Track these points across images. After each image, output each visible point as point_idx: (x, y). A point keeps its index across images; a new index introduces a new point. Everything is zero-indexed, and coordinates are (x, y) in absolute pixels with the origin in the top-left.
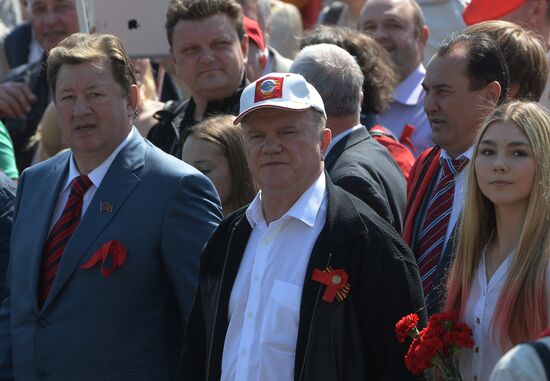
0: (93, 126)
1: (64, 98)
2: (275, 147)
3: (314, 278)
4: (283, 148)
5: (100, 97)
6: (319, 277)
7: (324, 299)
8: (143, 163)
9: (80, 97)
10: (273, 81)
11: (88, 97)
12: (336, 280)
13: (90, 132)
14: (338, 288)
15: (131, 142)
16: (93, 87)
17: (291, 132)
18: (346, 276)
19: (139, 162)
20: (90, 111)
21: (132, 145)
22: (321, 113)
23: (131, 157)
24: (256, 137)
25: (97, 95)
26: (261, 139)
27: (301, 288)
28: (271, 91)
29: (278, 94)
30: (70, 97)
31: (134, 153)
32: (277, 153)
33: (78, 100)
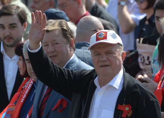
0: (56, 56)
1: (44, 46)
2: (105, 59)
3: (118, 108)
4: (108, 59)
5: (58, 44)
6: (120, 108)
7: (122, 116)
8: (76, 68)
9: (50, 45)
10: (103, 33)
11: (53, 45)
12: (127, 109)
13: (55, 58)
14: (128, 112)
15: (72, 60)
16: (55, 41)
17: (110, 53)
18: (131, 107)
19: (74, 68)
20: (54, 50)
21: (72, 61)
22: (122, 45)
23: (71, 66)
24: (97, 55)
25: (57, 43)
26: (99, 56)
27: (114, 112)
28: (102, 37)
29: (105, 38)
30: (47, 45)
31: (73, 64)
32: (106, 61)
33: (49, 46)
